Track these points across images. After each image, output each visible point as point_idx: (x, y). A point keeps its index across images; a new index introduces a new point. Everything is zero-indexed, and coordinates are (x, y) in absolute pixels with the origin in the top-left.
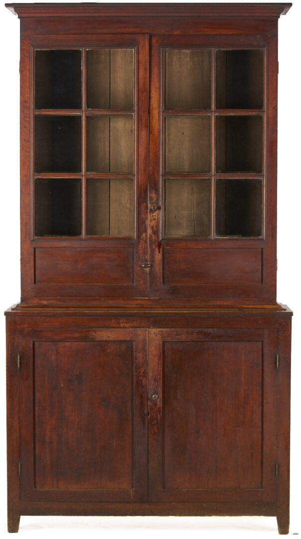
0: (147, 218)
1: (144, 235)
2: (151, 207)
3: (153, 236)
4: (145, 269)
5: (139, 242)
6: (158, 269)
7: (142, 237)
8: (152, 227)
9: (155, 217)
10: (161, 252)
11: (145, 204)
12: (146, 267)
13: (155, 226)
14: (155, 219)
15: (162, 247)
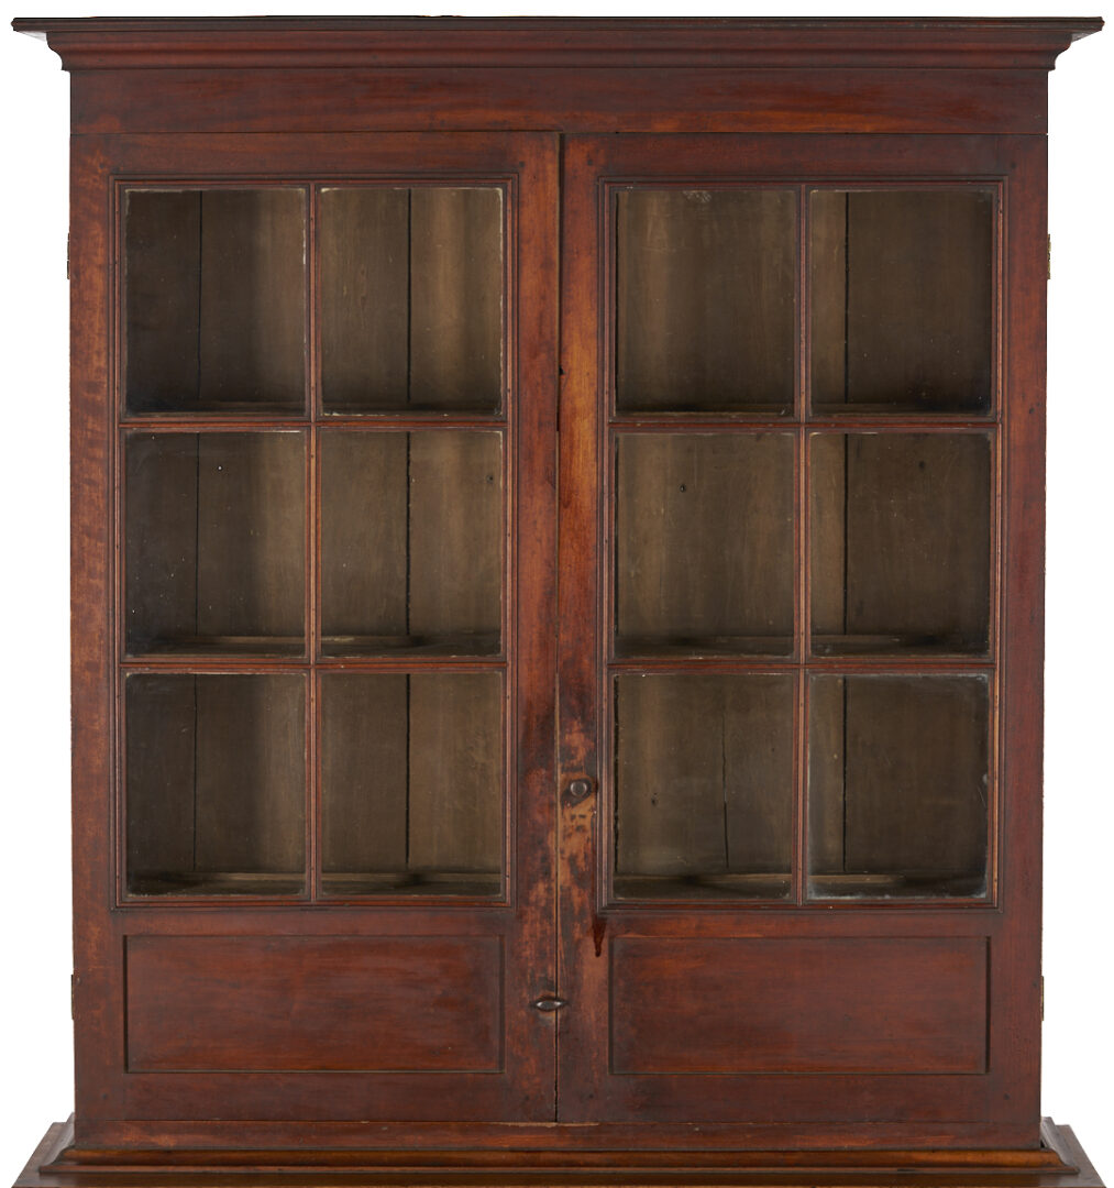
0: (551, 826)
1: (541, 887)
2: (568, 782)
3: (575, 892)
4: (542, 1015)
5: (521, 916)
6: (593, 1016)
7: (532, 898)
8: (572, 860)
9: (580, 822)
10: (605, 954)
11: (544, 772)
12: (550, 1010)
13: (582, 856)
14: (580, 829)
15: (607, 933)
